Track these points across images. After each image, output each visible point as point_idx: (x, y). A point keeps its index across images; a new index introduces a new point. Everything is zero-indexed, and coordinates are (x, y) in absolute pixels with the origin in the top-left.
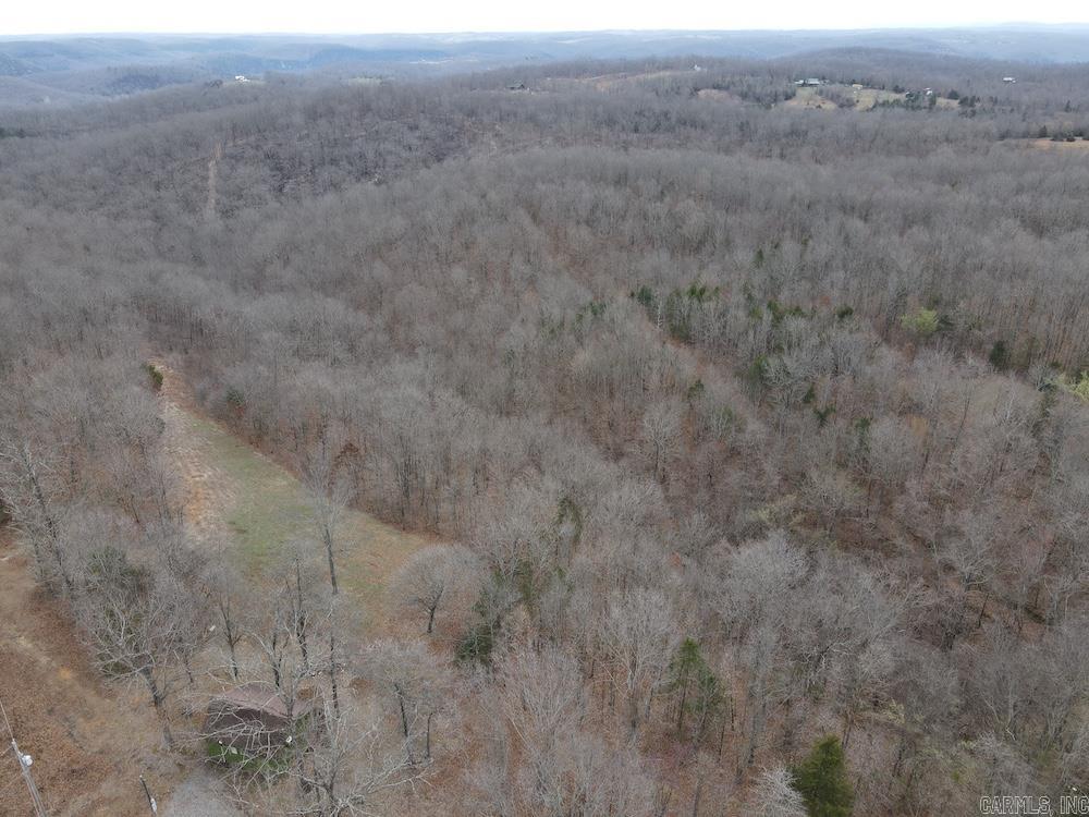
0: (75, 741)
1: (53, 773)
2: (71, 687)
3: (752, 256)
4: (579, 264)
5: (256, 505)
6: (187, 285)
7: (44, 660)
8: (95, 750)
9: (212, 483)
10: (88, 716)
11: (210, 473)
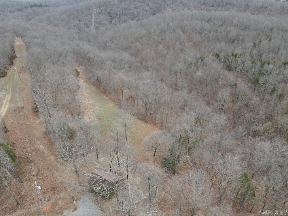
0: (54, 178)
1: (47, 188)
2: (53, 161)
3: (252, 44)
4: (196, 45)
5: (104, 111)
6: (86, 47)
7: (47, 152)
8: (59, 182)
9: (92, 104)
10: (58, 171)
11: (92, 101)
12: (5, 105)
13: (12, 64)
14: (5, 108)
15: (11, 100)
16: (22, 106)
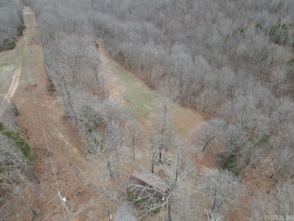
0: (79, 179)
1: (72, 192)
2: (77, 155)
7: (67, 143)
8: (87, 184)
9: (117, 82)
10: (83, 169)
11: (115, 79)
12: (15, 81)
13: (21, 34)
14: (14, 85)
15: (22, 75)
16: (35, 83)
